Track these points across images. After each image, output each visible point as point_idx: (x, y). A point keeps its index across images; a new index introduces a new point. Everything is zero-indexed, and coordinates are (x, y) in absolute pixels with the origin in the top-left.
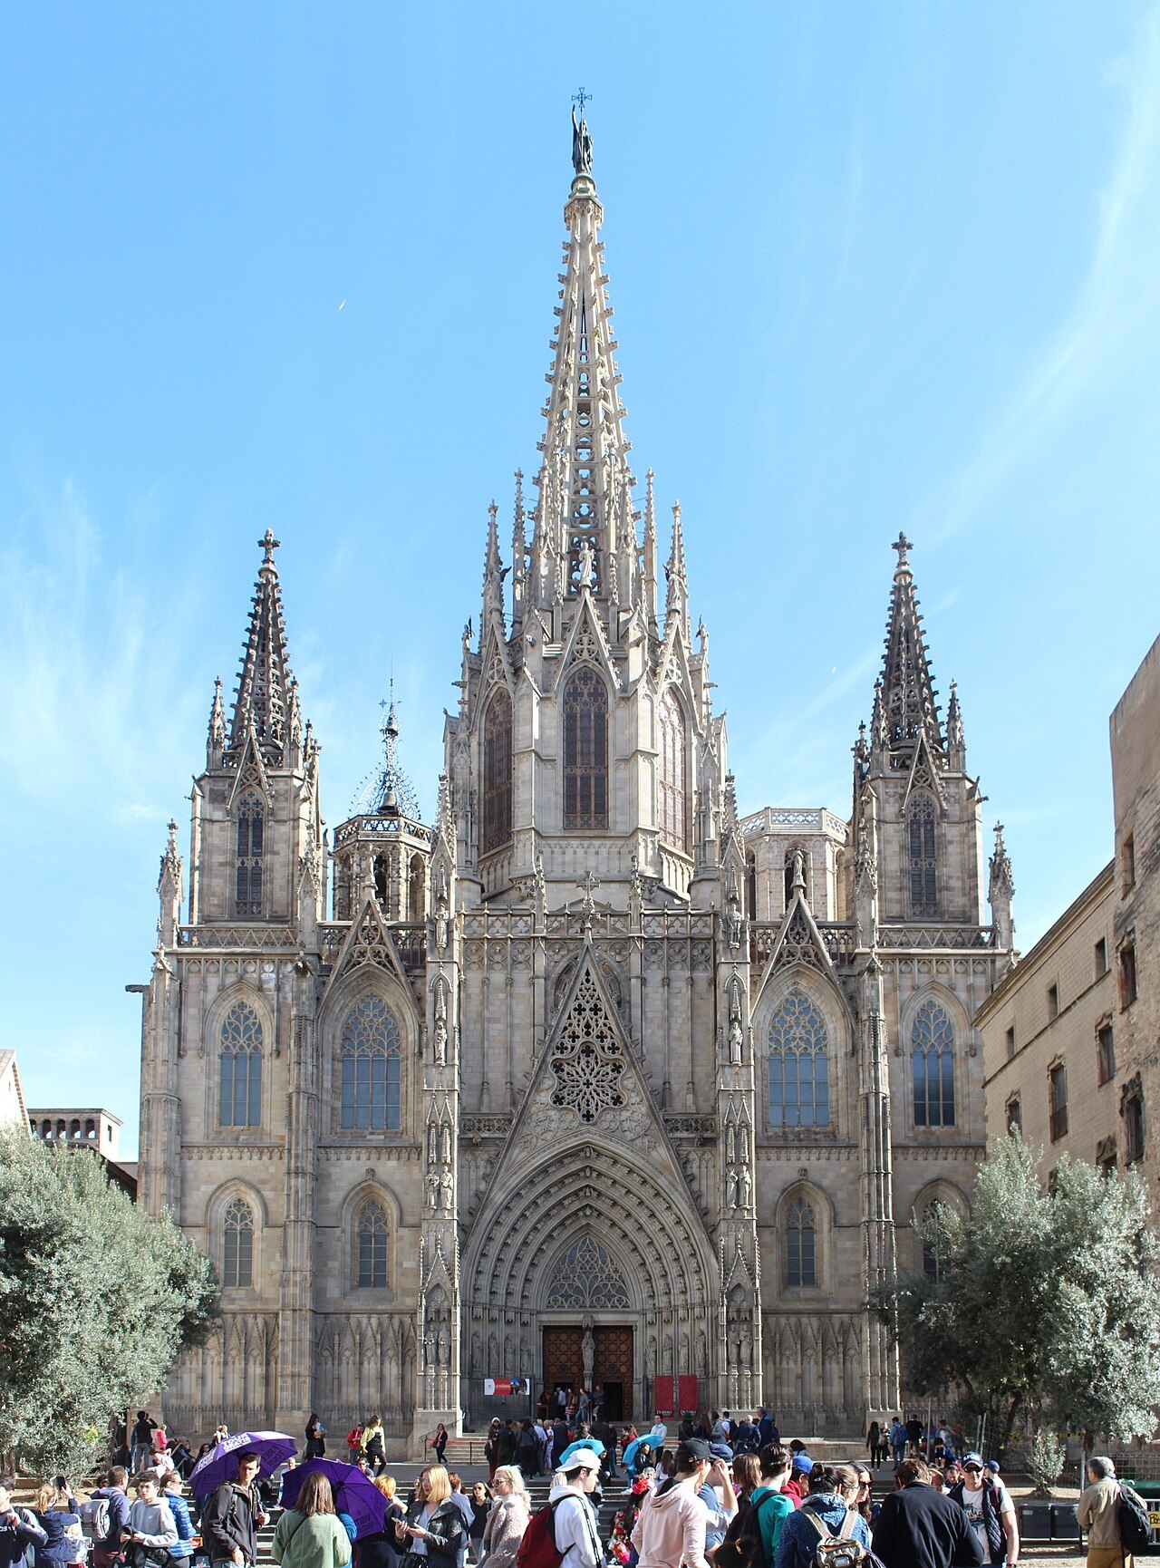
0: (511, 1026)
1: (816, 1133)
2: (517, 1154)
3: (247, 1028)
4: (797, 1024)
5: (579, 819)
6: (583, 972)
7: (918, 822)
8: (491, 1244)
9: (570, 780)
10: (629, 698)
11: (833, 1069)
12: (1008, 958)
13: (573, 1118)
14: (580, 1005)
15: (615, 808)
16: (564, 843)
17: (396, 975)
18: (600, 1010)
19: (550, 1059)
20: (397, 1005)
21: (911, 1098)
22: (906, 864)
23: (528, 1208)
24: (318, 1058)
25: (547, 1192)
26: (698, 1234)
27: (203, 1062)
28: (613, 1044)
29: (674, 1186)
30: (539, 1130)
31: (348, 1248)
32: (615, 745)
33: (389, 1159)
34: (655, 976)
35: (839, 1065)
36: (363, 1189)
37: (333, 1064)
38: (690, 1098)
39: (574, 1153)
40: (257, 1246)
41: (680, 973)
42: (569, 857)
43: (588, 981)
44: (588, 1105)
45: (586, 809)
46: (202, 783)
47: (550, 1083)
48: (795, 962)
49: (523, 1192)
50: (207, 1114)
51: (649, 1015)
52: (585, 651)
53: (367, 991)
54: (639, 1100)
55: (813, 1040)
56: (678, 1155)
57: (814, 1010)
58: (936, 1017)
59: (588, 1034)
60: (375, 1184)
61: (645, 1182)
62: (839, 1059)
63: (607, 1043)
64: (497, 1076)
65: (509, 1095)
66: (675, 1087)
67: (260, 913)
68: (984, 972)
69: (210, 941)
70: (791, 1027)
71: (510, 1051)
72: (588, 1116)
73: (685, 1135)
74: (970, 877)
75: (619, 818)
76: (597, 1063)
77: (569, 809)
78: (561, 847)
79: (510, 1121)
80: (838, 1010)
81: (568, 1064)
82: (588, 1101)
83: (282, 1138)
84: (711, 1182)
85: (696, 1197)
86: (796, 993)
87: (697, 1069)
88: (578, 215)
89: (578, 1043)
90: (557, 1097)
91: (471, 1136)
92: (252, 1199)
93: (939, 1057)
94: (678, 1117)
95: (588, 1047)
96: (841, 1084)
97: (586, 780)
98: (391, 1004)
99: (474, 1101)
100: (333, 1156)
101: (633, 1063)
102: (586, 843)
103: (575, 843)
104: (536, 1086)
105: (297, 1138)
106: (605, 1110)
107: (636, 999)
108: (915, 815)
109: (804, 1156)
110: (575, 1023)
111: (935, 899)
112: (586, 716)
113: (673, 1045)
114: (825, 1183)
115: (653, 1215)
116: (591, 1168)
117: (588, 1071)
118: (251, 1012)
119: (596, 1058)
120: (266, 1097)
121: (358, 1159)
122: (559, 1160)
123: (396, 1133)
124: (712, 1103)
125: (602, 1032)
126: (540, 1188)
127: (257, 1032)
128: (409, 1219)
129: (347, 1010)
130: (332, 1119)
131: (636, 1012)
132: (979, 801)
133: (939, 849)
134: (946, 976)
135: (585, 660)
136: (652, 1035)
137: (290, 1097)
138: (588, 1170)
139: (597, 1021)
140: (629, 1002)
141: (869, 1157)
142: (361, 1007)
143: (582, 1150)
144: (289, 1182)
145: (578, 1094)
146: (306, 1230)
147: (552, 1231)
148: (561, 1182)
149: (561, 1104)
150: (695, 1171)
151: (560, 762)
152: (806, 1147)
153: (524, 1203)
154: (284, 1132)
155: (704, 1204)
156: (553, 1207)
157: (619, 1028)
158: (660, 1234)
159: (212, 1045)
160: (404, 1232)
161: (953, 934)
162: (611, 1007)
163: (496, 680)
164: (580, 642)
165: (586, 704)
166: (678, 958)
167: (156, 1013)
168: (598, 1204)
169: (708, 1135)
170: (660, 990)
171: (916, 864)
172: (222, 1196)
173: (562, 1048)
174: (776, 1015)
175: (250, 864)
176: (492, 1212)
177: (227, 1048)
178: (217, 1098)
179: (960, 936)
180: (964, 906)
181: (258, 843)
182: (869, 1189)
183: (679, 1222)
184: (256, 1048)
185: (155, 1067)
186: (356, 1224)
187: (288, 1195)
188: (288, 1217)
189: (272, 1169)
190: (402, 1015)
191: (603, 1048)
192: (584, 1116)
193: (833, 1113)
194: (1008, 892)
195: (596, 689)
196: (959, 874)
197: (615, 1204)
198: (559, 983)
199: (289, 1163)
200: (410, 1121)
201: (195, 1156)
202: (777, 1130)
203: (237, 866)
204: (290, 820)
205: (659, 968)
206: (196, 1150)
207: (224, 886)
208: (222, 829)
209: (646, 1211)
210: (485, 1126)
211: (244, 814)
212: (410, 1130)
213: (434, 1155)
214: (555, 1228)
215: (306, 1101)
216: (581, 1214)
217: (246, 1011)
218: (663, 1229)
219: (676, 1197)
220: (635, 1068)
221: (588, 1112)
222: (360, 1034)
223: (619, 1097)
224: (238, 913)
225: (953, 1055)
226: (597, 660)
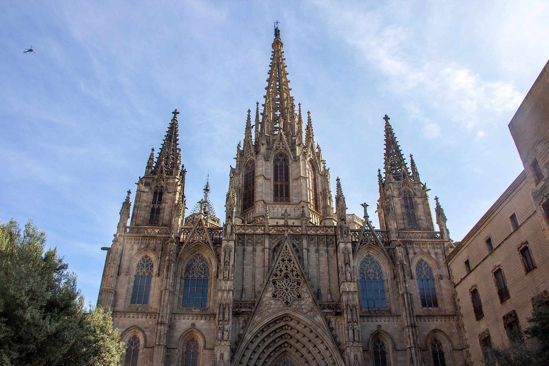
0: (254, 267)
1: (382, 311)
2: (257, 318)
3: (147, 265)
4: (370, 267)
5: (279, 198)
6: (285, 246)
7: (406, 198)
8: (245, 358)
9: (276, 186)
10: (297, 161)
11: (386, 285)
12: (449, 243)
13: (280, 304)
14: (283, 259)
15: (292, 195)
16: (274, 206)
17: (209, 246)
18: (292, 261)
19: (271, 279)
20: (209, 258)
21: (419, 296)
22: (404, 211)
23: (260, 342)
24: (175, 277)
25: (269, 335)
26: (336, 354)
27: (127, 278)
28: (297, 274)
29: (325, 333)
30: (266, 308)
31: (180, 359)
32: (292, 175)
33: (201, 319)
34: (313, 249)
35: (389, 283)
36: (189, 332)
37: (181, 280)
38: (329, 296)
39: (281, 318)
40: (140, 357)
41: (323, 248)
42: (275, 211)
43: (286, 249)
44: (287, 298)
45: (282, 195)
46: (142, 180)
47: (271, 289)
48: (368, 244)
49: (259, 335)
50: (126, 298)
51: (311, 263)
52: (281, 147)
53: (197, 253)
54: (308, 296)
55: (377, 274)
56: (326, 319)
57: (376, 262)
58: (424, 265)
59: (287, 270)
60: (195, 330)
61: (311, 331)
62: (388, 281)
63: (295, 273)
64: (248, 286)
65: (253, 294)
66: (323, 292)
67: (158, 224)
68: (440, 248)
69: (137, 232)
70: (368, 268)
71: (254, 276)
72: (287, 303)
73: (328, 311)
74: (428, 215)
75: (294, 198)
76: (290, 281)
77: (276, 195)
78: (273, 207)
79: (254, 304)
80: (386, 262)
81: (279, 282)
82: (287, 297)
83: (157, 309)
84: (340, 331)
85: (334, 338)
86: (369, 256)
87: (331, 285)
88: (276, 45)
89: (283, 273)
90: (274, 295)
91: (237, 310)
92: (140, 336)
93: (428, 280)
94: (325, 303)
95: (287, 275)
96: (391, 291)
97: (281, 186)
98: (206, 257)
99: (239, 296)
100: (177, 318)
101: (305, 281)
102: (282, 206)
103: (278, 206)
104: (265, 290)
105: (163, 309)
106: (294, 300)
107: (305, 257)
108: (405, 195)
109: (378, 320)
110: (281, 265)
111: (416, 223)
112: (281, 166)
113: (321, 275)
114: (389, 331)
115: (315, 346)
116: (288, 325)
117: (287, 285)
118: (150, 259)
119: (290, 279)
120: (151, 292)
121: (188, 319)
122: (275, 321)
123: (205, 309)
124: (338, 298)
125: (292, 269)
126: (266, 334)
127: (151, 267)
128: (208, 346)
129: (188, 259)
130: (178, 302)
131: (306, 262)
132: (427, 190)
133: (415, 206)
134: (426, 249)
135: (281, 150)
136: (313, 271)
137: (162, 292)
138: (287, 326)
139: (290, 265)
140: (303, 258)
141: (407, 320)
142: (194, 259)
143: (284, 317)
144: (157, 328)
145: (283, 294)
146: (162, 349)
147: (270, 353)
148: (275, 331)
149: (276, 297)
150: (333, 326)
151: (272, 180)
152: (379, 316)
153: (259, 340)
154: (157, 307)
155: (338, 340)
156: (271, 342)
157: (299, 267)
158: (319, 355)
159: (132, 271)
160: (206, 352)
161: (426, 234)
162: (296, 260)
163: (249, 156)
164: (279, 144)
165: (281, 163)
166: (321, 242)
167: (111, 257)
168: (291, 342)
169: (338, 311)
170: (315, 254)
171: (408, 211)
172: (128, 334)
173: (276, 275)
174: (362, 264)
175: (156, 206)
176: (246, 343)
177: (138, 273)
178: (131, 292)
179: (429, 235)
180: (428, 225)
181: (160, 200)
182: (409, 333)
183: (327, 349)
184: (150, 273)
185: (107, 279)
186: (185, 348)
187: (156, 333)
188: (155, 343)
189: (151, 323)
190: (211, 262)
191: (293, 275)
192: (285, 303)
193: (388, 302)
194: (445, 220)
195: (285, 158)
196: (424, 215)
197: (298, 341)
198: (275, 250)
199: (158, 319)
200: (211, 304)
201: (119, 316)
202: (366, 309)
203: (151, 207)
204: (173, 192)
205: (314, 246)
206: (119, 314)
207: (145, 214)
208: (147, 195)
209: (312, 344)
210: (243, 306)
211: (156, 190)
212: (211, 308)
213: (221, 316)
214: (272, 352)
215: (168, 294)
216: (283, 346)
217: (148, 259)
218: (320, 352)
219: (326, 337)
220: (306, 283)
221: (287, 301)
222: (193, 269)
223: (300, 295)
224: (149, 223)
225: (433, 280)
226: (285, 150)
